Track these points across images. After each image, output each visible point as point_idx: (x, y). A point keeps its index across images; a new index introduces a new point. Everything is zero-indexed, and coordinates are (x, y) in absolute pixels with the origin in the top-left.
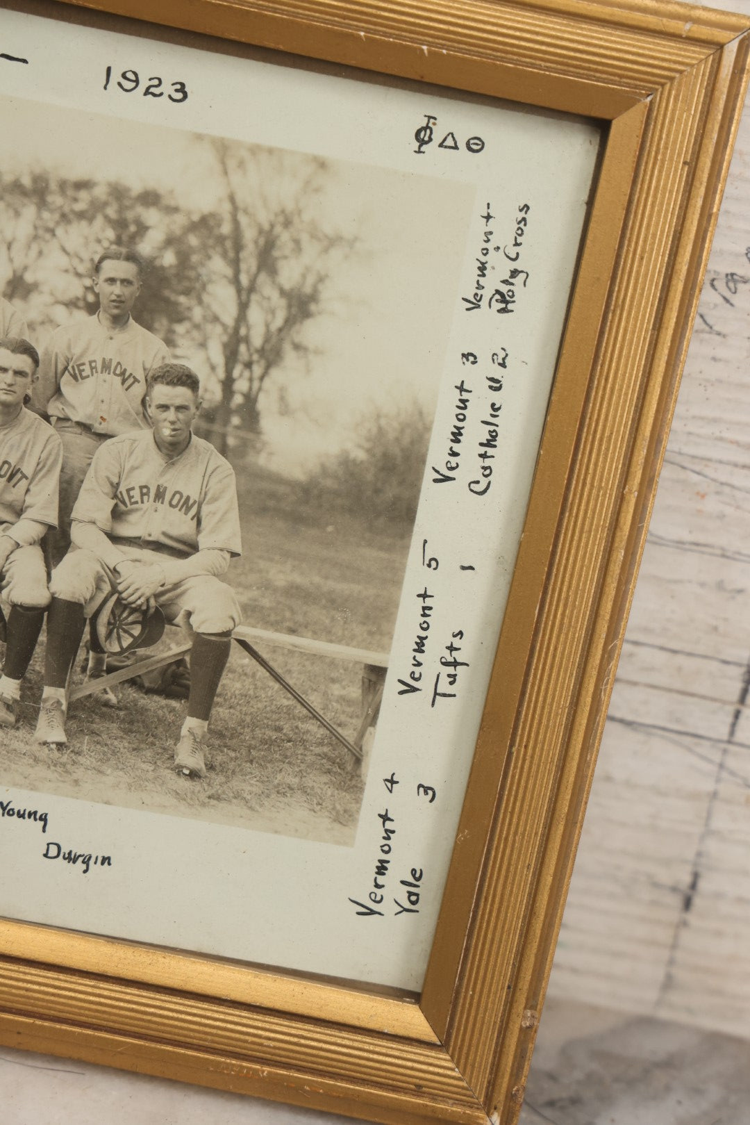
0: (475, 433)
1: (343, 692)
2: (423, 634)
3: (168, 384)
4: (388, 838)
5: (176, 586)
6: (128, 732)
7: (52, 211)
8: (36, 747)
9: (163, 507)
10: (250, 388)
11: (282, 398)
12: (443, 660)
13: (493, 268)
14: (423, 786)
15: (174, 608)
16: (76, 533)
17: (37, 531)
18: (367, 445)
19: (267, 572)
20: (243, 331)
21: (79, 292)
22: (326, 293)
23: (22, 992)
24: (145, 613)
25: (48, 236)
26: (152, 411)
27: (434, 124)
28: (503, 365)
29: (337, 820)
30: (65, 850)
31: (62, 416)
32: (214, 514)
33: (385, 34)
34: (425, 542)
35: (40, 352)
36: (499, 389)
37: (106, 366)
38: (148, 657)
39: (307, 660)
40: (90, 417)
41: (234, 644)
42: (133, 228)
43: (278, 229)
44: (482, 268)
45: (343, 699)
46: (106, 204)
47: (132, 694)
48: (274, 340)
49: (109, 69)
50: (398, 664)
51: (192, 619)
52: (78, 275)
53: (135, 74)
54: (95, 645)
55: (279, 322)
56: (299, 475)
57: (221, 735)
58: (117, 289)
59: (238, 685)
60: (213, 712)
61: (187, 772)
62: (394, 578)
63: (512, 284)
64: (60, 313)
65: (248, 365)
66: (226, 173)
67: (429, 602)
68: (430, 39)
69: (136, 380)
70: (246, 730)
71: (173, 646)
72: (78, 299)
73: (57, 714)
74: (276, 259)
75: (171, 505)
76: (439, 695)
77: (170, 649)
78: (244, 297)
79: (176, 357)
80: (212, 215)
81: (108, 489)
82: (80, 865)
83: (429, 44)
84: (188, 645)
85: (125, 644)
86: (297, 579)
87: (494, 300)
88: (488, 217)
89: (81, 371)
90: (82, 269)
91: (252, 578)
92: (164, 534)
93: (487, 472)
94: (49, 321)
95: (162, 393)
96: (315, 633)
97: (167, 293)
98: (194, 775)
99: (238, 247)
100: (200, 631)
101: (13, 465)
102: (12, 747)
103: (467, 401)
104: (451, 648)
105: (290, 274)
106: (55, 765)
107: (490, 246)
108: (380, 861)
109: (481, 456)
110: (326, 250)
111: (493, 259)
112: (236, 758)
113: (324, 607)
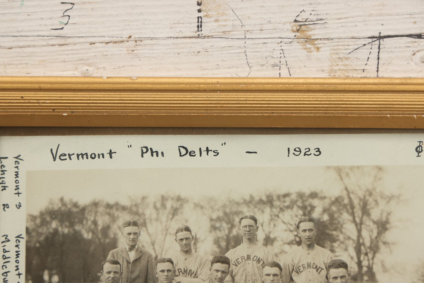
3: (335, 268)
7: (276, 208)
10: (369, 264)
11: (383, 265)
20: (361, 241)
21: (292, 238)
22: (392, 219)
25: (276, 218)
26: (331, 280)
27: (422, 144)
33: (397, 114)
35: (282, 265)
37: (309, 266)
42: (309, 208)
43: (367, 197)
46: (297, 201)
48: (375, 242)
49: (289, 149)
52: (291, 231)
53: (299, 148)
55: (375, 234)
58: (307, 234)
64: (287, 248)
65: (366, 254)
66: (342, 179)
68: (416, 112)
69: (322, 269)
72: (293, 241)
74: (369, 209)
78: (359, 227)
79: (336, 256)
80: (340, 197)
83: (416, 114)
89: (299, 270)
90: (292, 228)
94: (283, 252)
95: (334, 272)
97: (327, 231)
99: (353, 207)
105: (375, 214)
110: (388, 202)
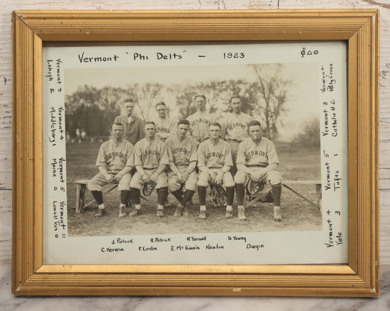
0: (331, 122)
1: (312, 192)
2: (328, 174)
3: (253, 125)
4: (331, 226)
5: (265, 174)
6: (261, 213)
7: (217, 90)
8: (239, 221)
9: (258, 156)
10: (273, 123)
11: (281, 123)
12: (335, 179)
13: (327, 81)
14: (337, 212)
15: (266, 180)
16: (238, 166)
17: (228, 168)
18: (305, 130)
19: (287, 166)
20: (269, 109)
21: (227, 108)
22: (287, 95)
23: (250, 282)
24: (259, 183)
25: (217, 96)
26: (250, 133)
27: (305, 50)
28: (334, 104)
29: (317, 224)
30: (252, 245)
31: (229, 139)
32: (271, 155)
33: (290, 31)
34: (324, 151)
35: (221, 124)
36: (334, 109)
37: (237, 124)
38: (262, 193)
39: (301, 186)
40: (236, 138)
41: (282, 186)
42: (237, 90)
43: (272, 83)
44: (324, 81)
45: (312, 194)
46: (230, 86)
47: (260, 203)
48: (276, 109)
49: (225, 54)
50: (324, 182)
51: (271, 182)
52: (226, 104)
53: (231, 53)
54: (248, 193)
55: (277, 105)
56: (289, 141)
57: (284, 209)
58: (236, 105)
59: (285, 196)
60: (281, 204)
61: (277, 220)
62: (318, 161)
63: (332, 84)
64: (224, 114)
65: (272, 117)
66: (257, 72)
67: (328, 165)
68: (301, 30)
69: (245, 126)
70: (290, 207)
71: (267, 189)
72: (227, 110)
73: (242, 212)
74: (273, 90)
75: (260, 155)
76: (336, 188)
77: (267, 190)
78: (267, 101)
79: (254, 119)
80: (256, 83)
81: (243, 154)
82: (256, 249)
83: (301, 31)
84: (271, 189)
85: (255, 192)
86: (294, 166)
87: (328, 89)
88: (323, 69)
89: (231, 127)
90: (227, 102)
91: (283, 169)
92: (259, 162)
93: (336, 130)
94: (221, 117)
95: (252, 128)
96: (302, 179)
97: (248, 104)
98: (279, 220)
99: (263, 89)
100: (273, 184)
101: (219, 153)
102: (233, 222)
103: (327, 114)
104: (336, 176)
105: (277, 93)
106: (245, 225)
107: (325, 76)
108: (330, 232)
109: (333, 127)
110: (285, 85)
111: (326, 78)
112: (289, 214)
113: (302, 172)
